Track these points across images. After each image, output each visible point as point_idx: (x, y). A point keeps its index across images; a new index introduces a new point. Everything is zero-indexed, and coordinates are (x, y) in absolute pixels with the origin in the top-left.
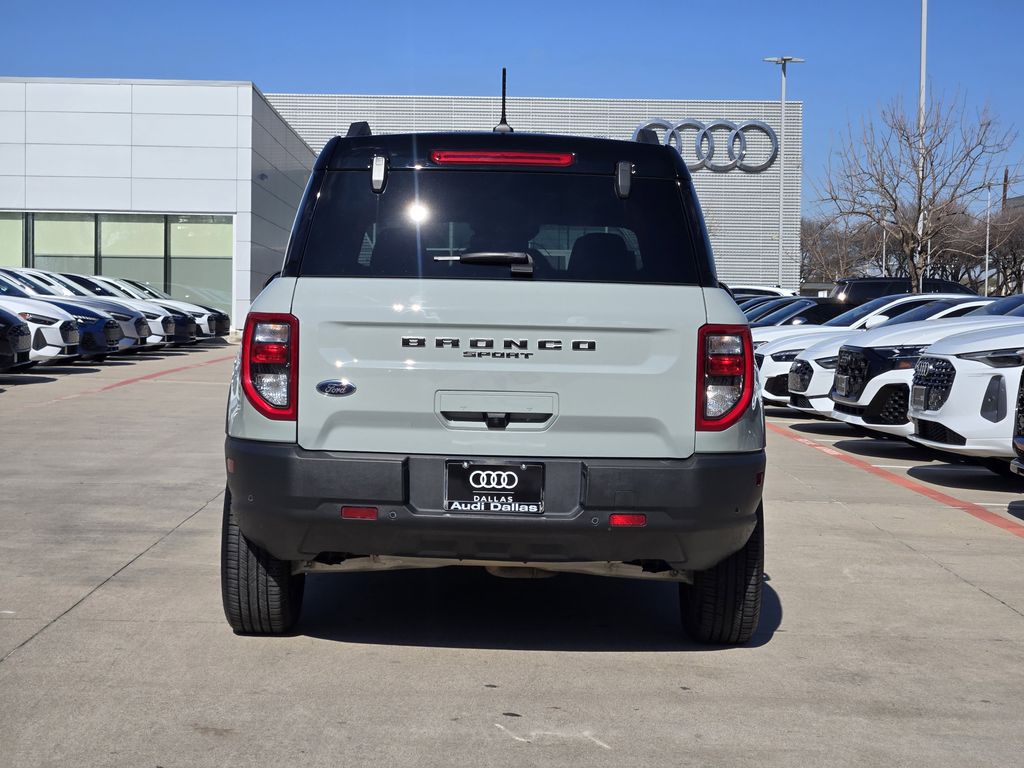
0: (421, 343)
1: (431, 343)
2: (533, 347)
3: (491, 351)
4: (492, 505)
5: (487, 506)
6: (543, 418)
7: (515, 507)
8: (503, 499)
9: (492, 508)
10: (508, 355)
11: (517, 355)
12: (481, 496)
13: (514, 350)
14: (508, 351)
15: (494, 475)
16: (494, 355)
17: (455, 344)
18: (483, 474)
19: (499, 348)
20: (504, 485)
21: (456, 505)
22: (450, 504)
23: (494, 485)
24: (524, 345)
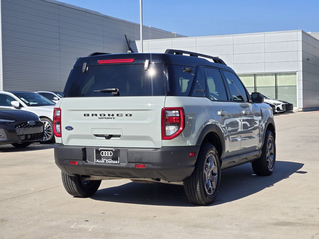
0: (88, 115)
1: (90, 115)
2: (115, 116)
3: (105, 117)
4: (106, 161)
5: (105, 161)
6: (119, 136)
7: (112, 162)
8: (109, 159)
9: (106, 162)
10: (109, 118)
11: (111, 118)
12: (104, 158)
13: (111, 117)
14: (109, 117)
15: (107, 152)
16: (105, 118)
17: (96, 115)
18: (104, 152)
19: (107, 116)
20: (109, 155)
21: (97, 161)
22: (96, 161)
23: (107, 155)
24: (113, 115)
